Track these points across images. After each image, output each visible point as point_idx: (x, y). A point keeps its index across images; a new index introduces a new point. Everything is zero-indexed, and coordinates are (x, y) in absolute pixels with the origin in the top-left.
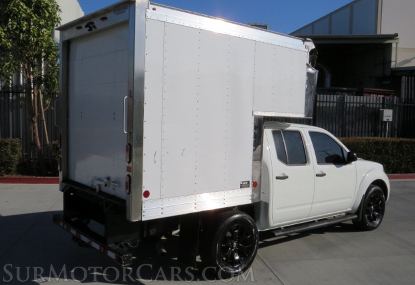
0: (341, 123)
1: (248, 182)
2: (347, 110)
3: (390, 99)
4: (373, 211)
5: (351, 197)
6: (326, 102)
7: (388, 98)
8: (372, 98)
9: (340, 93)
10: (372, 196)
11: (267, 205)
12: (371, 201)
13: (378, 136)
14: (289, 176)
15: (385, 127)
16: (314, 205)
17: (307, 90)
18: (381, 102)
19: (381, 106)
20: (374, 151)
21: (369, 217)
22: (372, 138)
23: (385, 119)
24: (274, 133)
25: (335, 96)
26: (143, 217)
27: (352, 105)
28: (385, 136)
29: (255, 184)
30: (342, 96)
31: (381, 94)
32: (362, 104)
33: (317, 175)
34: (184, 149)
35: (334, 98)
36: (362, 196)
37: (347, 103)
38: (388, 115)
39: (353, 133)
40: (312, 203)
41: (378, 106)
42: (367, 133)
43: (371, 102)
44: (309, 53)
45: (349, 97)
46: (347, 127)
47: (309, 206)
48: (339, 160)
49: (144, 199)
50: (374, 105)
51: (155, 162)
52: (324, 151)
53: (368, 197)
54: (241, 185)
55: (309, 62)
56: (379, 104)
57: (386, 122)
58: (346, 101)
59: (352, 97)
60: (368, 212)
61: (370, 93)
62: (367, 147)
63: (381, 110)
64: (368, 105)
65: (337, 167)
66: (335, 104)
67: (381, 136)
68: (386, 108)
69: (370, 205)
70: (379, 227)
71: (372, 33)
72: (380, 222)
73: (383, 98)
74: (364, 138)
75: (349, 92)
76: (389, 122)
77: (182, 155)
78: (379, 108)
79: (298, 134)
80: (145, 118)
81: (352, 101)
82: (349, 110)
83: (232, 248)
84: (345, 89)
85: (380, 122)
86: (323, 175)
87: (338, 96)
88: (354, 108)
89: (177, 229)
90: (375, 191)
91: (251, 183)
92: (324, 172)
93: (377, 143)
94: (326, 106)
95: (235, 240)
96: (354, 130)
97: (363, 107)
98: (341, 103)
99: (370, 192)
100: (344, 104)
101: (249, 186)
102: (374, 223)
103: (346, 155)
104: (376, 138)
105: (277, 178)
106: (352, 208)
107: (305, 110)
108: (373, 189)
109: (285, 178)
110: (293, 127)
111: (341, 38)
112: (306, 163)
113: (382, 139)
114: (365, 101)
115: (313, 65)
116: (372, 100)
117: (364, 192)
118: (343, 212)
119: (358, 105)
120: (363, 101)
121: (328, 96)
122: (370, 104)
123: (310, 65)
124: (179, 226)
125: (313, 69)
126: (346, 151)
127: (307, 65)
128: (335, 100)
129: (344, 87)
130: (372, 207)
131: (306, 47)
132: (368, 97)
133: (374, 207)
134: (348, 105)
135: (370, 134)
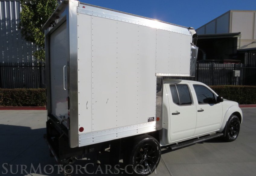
0: (211, 78)
1: (153, 118)
2: (215, 71)
3: (238, 65)
4: (233, 130)
5: (219, 123)
6: (204, 67)
7: (237, 64)
8: (228, 64)
9: (211, 63)
10: (232, 121)
11: (166, 131)
12: (231, 124)
13: (232, 85)
14: (180, 112)
15: (236, 80)
16: (196, 129)
17: (191, 59)
18: (233, 66)
19: (233, 69)
20: (230, 92)
21: (230, 134)
22: (229, 86)
23: (236, 76)
24: (171, 86)
25: (208, 64)
26: (79, 145)
27: (217, 68)
28: (236, 84)
29: (158, 119)
30: (212, 64)
31: (233, 62)
32: (223, 68)
33: (199, 111)
34: (108, 99)
35: (208, 65)
36: (226, 122)
37: (215, 67)
38: (237, 73)
39: (218, 83)
40: (195, 128)
41: (232, 69)
42: (226, 83)
43: (228, 66)
44: (192, 36)
45: (216, 64)
46: (215, 80)
47: (194, 130)
48: (212, 101)
49: (79, 133)
50: (230, 68)
51: (87, 108)
52: (203, 95)
53: (229, 122)
54: (148, 120)
55: (193, 42)
56: (233, 68)
57: (236, 77)
58: (214, 66)
59: (217, 64)
60: (230, 131)
61: (227, 62)
62: (226, 90)
63: (233, 71)
64: (226, 68)
65: (211, 105)
66: (208, 68)
67: (234, 85)
68: (236, 70)
69: (231, 127)
70: (236, 139)
71: (226, 33)
72: (237, 137)
73: (235, 65)
74: (224, 86)
75: (216, 62)
76: (238, 77)
77: (107, 103)
78: (232, 70)
79: (186, 86)
80: (79, 80)
81: (217, 66)
82: (216, 71)
83: (144, 159)
84: (214, 60)
85: (233, 77)
86: (202, 111)
87: (210, 64)
88: (219, 70)
89: (108, 147)
90: (234, 119)
91: (155, 118)
92: (203, 109)
93: (231, 88)
94: (203, 70)
95: (146, 154)
96: (219, 81)
97: (224, 69)
98: (212, 67)
99: (231, 120)
100: (213, 68)
101: (154, 121)
102: (233, 137)
103: (216, 98)
104: (231, 85)
105: (173, 114)
106: (220, 129)
107: (190, 71)
108: (233, 117)
109: (178, 113)
110: (183, 82)
111: (211, 36)
112: (191, 104)
113: (234, 86)
114: (225, 66)
115: (195, 44)
116: (228, 65)
117: (227, 120)
118: (215, 132)
119: (221, 69)
120: (224, 66)
121: (205, 64)
122: (227, 68)
123: (193, 44)
124: (110, 146)
125: (195, 46)
126: (216, 95)
127: (191, 44)
128: (208, 66)
129: (213, 59)
130: (232, 128)
131: (190, 33)
132: (226, 64)
133: (233, 128)
134: (215, 68)
135: (227, 83)
